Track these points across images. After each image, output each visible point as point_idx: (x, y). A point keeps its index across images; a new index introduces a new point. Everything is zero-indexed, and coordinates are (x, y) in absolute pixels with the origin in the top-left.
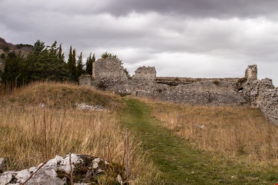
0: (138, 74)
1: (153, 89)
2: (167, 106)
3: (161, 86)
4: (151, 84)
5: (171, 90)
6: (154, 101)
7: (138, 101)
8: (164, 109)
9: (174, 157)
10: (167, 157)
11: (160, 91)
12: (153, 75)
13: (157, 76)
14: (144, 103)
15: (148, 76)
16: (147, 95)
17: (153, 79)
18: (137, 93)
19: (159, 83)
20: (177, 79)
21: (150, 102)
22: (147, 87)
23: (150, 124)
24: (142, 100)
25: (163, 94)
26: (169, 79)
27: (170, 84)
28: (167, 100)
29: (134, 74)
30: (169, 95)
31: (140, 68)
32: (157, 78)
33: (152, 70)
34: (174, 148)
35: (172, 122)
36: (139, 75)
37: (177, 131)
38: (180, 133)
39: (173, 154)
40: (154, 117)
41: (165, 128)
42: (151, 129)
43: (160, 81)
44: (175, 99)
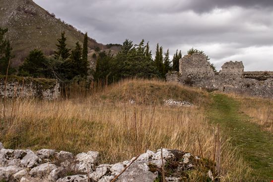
0: (225, 69)
1: (241, 84)
2: (256, 101)
3: (249, 81)
4: (239, 79)
5: (260, 85)
6: (242, 96)
7: (226, 97)
8: (253, 105)
9: (264, 154)
10: (257, 154)
11: (248, 86)
12: (241, 70)
13: (245, 71)
14: (231, 98)
15: (235, 71)
16: (235, 90)
17: (241, 73)
18: (224, 88)
19: (246, 77)
20: (266, 73)
21: (238, 98)
22: (234, 82)
23: (239, 120)
24: (229, 95)
25: (252, 89)
26: (258, 73)
27: (259, 79)
28: (256, 94)
29: (221, 69)
30: (258, 90)
31: (227, 63)
32: (245, 72)
33: (239, 65)
34: (265, 144)
35: (262, 117)
36: (226, 71)
37: (267, 127)
38: (270, 129)
39: (263, 150)
40: (243, 113)
41: (254, 124)
42: (240, 124)
43: (248, 75)
44: (264, 94)
